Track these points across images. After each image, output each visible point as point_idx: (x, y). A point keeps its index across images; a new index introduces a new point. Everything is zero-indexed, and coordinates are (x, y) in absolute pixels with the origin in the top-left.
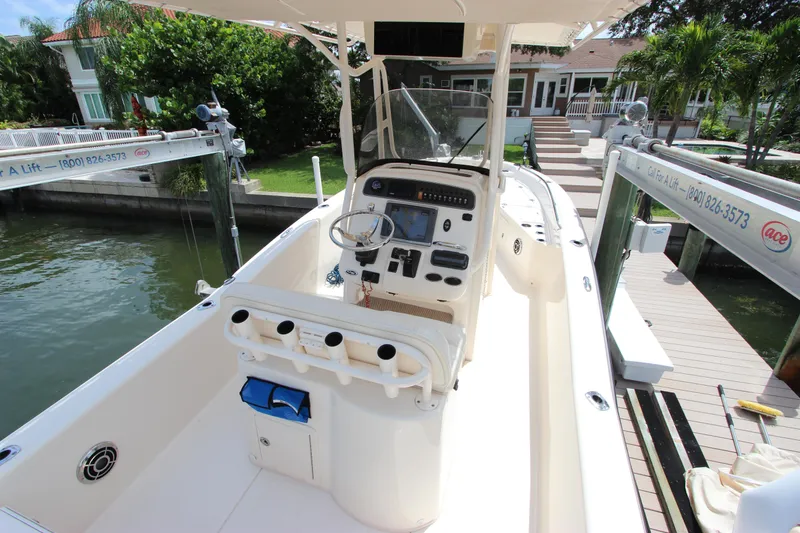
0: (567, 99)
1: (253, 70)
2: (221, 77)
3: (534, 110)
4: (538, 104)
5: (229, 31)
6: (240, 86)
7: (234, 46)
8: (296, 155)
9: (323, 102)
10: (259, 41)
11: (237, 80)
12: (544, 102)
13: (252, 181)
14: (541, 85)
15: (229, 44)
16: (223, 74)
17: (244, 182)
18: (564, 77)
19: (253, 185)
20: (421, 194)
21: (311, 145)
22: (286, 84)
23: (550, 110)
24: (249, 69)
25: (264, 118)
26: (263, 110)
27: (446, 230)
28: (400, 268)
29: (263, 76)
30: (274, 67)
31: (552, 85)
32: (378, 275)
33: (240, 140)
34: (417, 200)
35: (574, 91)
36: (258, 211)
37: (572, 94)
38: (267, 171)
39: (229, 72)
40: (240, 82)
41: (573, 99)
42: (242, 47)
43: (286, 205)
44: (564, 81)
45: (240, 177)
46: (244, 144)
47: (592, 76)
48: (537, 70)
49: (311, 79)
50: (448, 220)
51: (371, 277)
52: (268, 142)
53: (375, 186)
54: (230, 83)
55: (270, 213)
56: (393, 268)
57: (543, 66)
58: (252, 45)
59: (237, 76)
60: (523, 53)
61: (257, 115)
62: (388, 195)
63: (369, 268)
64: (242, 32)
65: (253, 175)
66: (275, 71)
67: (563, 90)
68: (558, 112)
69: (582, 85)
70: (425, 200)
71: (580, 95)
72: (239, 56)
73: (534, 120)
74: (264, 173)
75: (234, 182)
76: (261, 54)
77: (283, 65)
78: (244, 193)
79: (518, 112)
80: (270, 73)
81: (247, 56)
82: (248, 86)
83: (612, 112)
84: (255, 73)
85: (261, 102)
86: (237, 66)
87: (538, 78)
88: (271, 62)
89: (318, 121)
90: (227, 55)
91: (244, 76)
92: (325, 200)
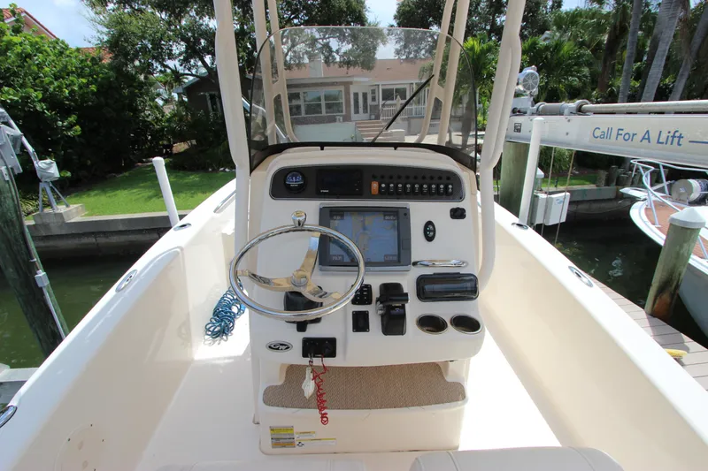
0: (378, 105)
1: (56, 83)
2: (11, 91)
3: (354, 116)
4: (357, 112)
5: (17, 39)
6: (40, 101)
7: (25, 57)
8: (127, 174)
9: (150, 119)
10: (61, 53)
11: (36, 95)
12: (361, 109)
13: (72, 207)
14: (356, 95)
15: (19, 55)
16: (14, 88)
17: (61, 209)
18: (373, 88)
19: (75, 211)
20: (375, 185)
21: (143, 162)
22: (102, 99)
23: (367, 115)
24: (51, 83)
25: (79, 136)
26: (78, 128)
27: (430, 239)
28: (375, 321)
29: (72, 92)
30: (84, 81)
31: (365, 95)
32: (332, 341)
33: (48, 161)
34: (372, 197)
35: (383, 99)
36: (85, 240)
37: (381, 102)
38: (92, 193)
39: (23, 86)
40: (40, 96)
41: (383, 105)
42: (39, 58)
43: (121, 228)
44: (373, 92)
45: (54, 204)
46: (55, 165)
47: (395, 87)
48: (351, 83)
49: (133, 96)
50: (429, 223)
51: (321, 347)
52: (89, 162)
53: (294, 182)
54: (26, 98)
55: (102, 240)
56: (360, 323)
57: (355, 79)
58: (52, 57)
59: (36, 91)
60: (340, 67)
61: (70, 133)
62: (317, 195)
63: (314, 332)
64: (37, 43)
65: (74, 200)
66: (87, 85)
67: (374, 99)
68: (373, 117)
69: (388, 95)
70: (384, 194)
71: (389, 102)
72: (35, 68)
73: (356, 124)
74: (89, 196)
75: (47, 210)
76: (66, 66)
77: (96, 80)
78: (64, 222)
79: (341, 118)
80: (80, 88)
81: (47, 69)
82: (52, 101)
83: (414, 115)
84: (60, 87)
85: (72, 119)
86: (35, 79)
87: (353, 90)
88: (80, 75)
89: (147, 138)
90: (19, 66)
91: (45, 90)
92: (181, 217)
